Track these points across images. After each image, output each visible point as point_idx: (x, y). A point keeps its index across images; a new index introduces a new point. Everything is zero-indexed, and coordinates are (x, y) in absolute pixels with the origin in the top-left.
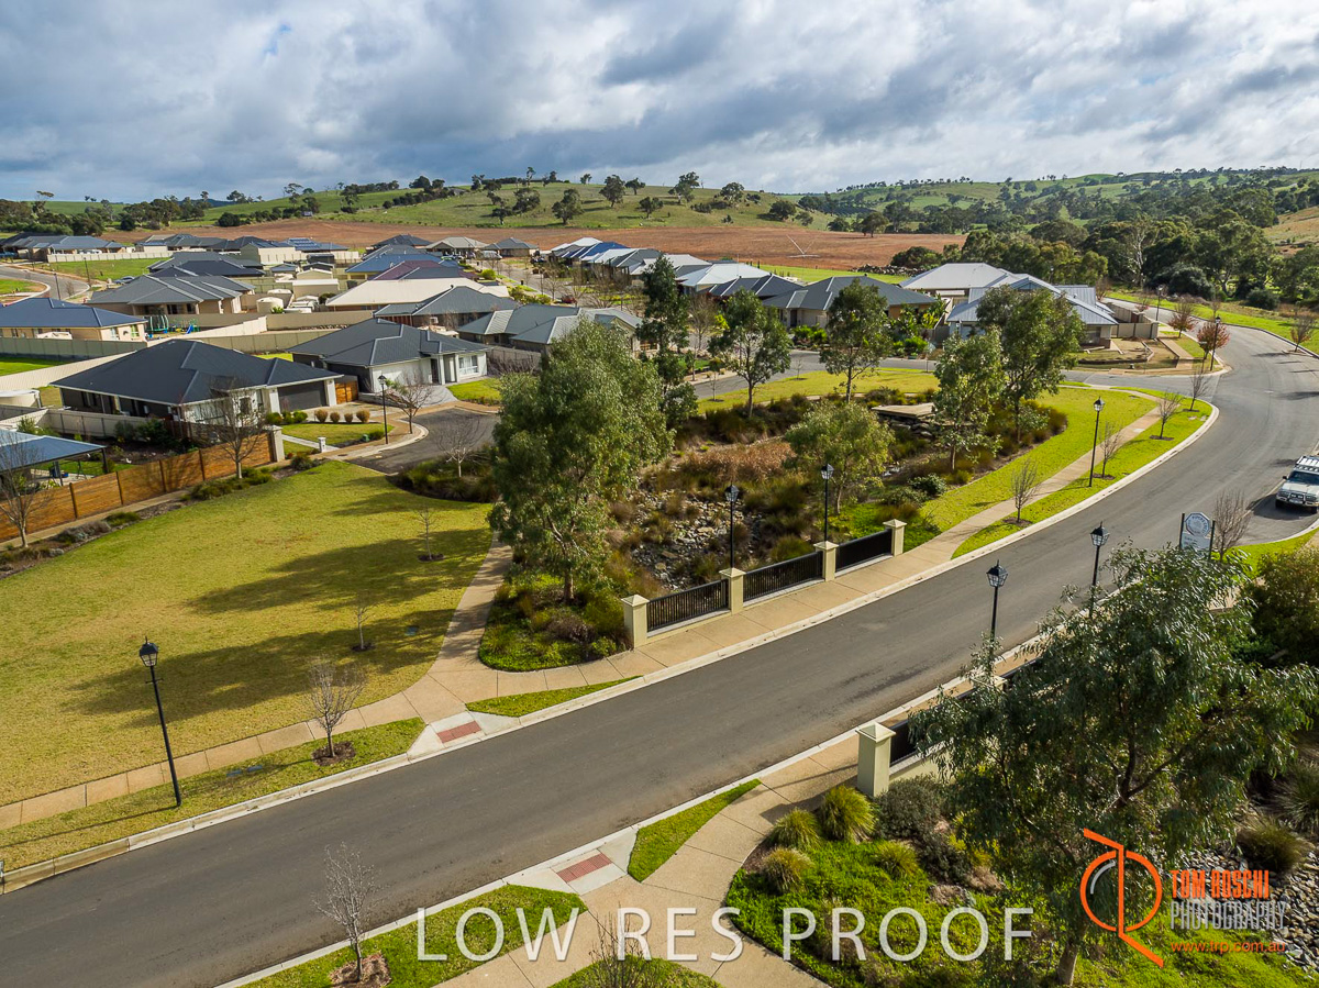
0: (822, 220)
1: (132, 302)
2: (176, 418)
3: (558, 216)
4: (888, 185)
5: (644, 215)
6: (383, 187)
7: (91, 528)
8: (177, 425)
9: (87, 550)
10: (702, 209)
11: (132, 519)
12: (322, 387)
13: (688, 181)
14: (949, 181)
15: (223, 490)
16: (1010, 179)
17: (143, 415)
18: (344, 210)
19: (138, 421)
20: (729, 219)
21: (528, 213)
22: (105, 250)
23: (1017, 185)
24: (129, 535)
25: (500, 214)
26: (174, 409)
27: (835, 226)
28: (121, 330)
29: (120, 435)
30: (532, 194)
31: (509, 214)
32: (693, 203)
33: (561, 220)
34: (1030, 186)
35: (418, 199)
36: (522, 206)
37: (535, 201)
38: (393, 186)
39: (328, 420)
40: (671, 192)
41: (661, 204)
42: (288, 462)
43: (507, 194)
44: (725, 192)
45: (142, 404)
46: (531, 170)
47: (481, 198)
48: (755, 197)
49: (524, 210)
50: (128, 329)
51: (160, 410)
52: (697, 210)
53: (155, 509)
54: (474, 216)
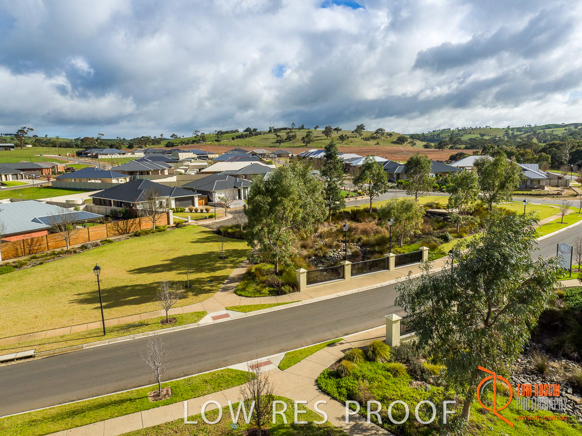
0: (420, 144)
1: (126, 170)
2: (133, 208)
3: (304, 143)
4: (452, 130)
5: (341, 142)
6: (232, 132)
7: (94, 244)
8: (133, 210)
9: (90, 252)
10: (366, 139)
11: (110, 242)
12: (192, 199)
13: (360, 128)
14: (480, 128)
15: (146, 233)
16: (509, 127)
17: (121, 206)
18: (216, 141)
19: (119, 209)
20: (378, 143)
21: (291, 141)
22: (120, 154)
23: (513, 129)
24: (108, 247)
25: (279, 142)
26: (133, 204)
27: (426, 147)
28: (120, 180)
29: (111, 214)
30: (293, 134)
31: (283, 142)
32: (362, 137)
33: (305, 144)
34: (519, 129)
35: (246, 136)
36: (289, 139)
37: (294, 137)
38: (237, 131)
39: (193, 211)
40: (353, 132)
41: (348, 137)
42: (174, 225)
43: (283, 134)
44: (377, 132)
45: (121, 203)
46: (293, 124)
47: (272, 136)
48: (390, 135)
49: (290, 140)
50: (123, 179)
51: (128, 205)
52: (364, 140)
53: (119, 239)
54: (268, 143)
